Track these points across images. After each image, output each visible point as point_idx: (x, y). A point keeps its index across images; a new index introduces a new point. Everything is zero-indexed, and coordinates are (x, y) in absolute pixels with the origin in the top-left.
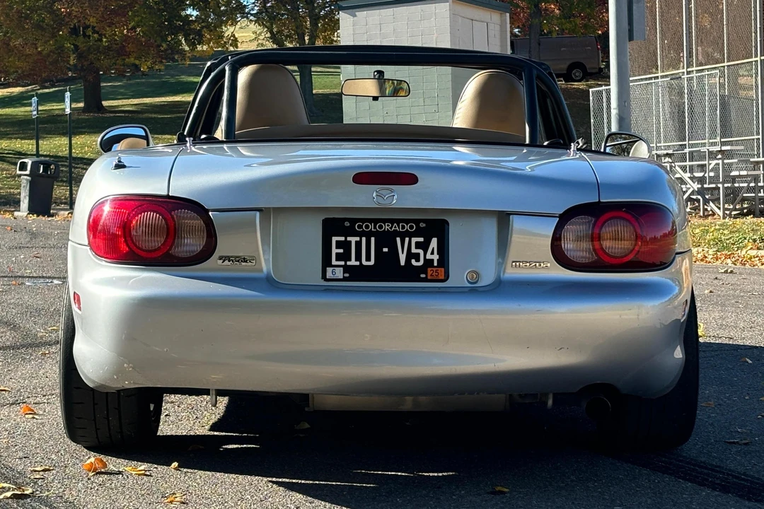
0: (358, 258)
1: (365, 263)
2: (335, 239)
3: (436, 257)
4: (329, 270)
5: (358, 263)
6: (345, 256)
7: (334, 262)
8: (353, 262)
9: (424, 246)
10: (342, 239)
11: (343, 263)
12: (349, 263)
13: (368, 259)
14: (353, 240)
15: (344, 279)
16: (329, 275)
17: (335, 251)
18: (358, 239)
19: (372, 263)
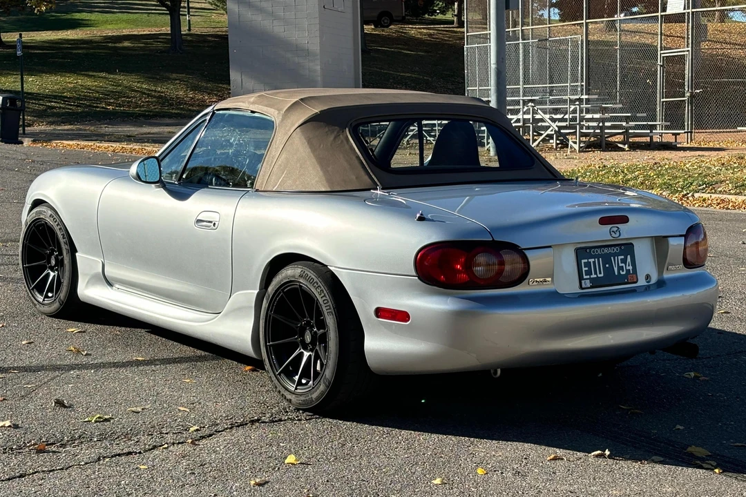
0: (596, 273)
1: (599, 276)
2: (583, 261)
3: (631, 268)
4: (583, 282)
5: (595, 276)
6: (588, 273)
7: (585, 277)
8: (594, 276)
9: (624, 261)
10: (586, 261)
11: (588, 277)
12: (592, 276)
13: (600, 273)
14: (592, 260)
15: (591, 287)
16: (583, 286)
17: (584, 269)
18: (593, 260)
19: (602, 275)
